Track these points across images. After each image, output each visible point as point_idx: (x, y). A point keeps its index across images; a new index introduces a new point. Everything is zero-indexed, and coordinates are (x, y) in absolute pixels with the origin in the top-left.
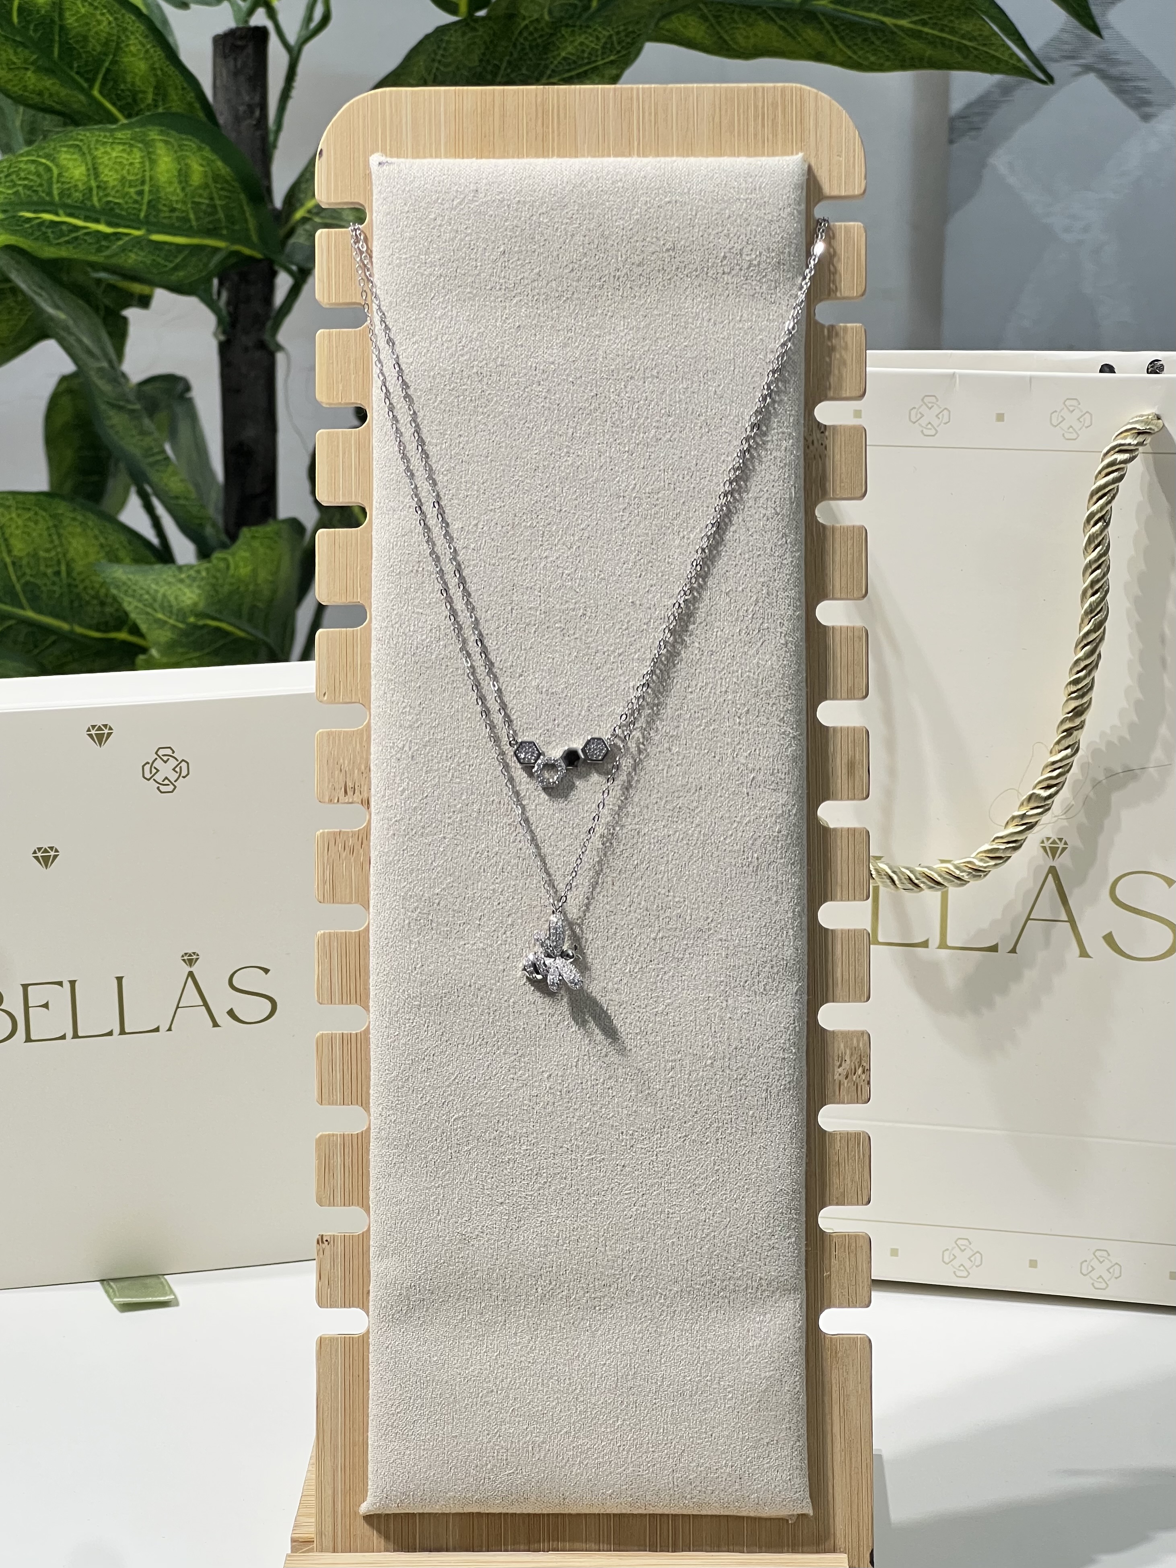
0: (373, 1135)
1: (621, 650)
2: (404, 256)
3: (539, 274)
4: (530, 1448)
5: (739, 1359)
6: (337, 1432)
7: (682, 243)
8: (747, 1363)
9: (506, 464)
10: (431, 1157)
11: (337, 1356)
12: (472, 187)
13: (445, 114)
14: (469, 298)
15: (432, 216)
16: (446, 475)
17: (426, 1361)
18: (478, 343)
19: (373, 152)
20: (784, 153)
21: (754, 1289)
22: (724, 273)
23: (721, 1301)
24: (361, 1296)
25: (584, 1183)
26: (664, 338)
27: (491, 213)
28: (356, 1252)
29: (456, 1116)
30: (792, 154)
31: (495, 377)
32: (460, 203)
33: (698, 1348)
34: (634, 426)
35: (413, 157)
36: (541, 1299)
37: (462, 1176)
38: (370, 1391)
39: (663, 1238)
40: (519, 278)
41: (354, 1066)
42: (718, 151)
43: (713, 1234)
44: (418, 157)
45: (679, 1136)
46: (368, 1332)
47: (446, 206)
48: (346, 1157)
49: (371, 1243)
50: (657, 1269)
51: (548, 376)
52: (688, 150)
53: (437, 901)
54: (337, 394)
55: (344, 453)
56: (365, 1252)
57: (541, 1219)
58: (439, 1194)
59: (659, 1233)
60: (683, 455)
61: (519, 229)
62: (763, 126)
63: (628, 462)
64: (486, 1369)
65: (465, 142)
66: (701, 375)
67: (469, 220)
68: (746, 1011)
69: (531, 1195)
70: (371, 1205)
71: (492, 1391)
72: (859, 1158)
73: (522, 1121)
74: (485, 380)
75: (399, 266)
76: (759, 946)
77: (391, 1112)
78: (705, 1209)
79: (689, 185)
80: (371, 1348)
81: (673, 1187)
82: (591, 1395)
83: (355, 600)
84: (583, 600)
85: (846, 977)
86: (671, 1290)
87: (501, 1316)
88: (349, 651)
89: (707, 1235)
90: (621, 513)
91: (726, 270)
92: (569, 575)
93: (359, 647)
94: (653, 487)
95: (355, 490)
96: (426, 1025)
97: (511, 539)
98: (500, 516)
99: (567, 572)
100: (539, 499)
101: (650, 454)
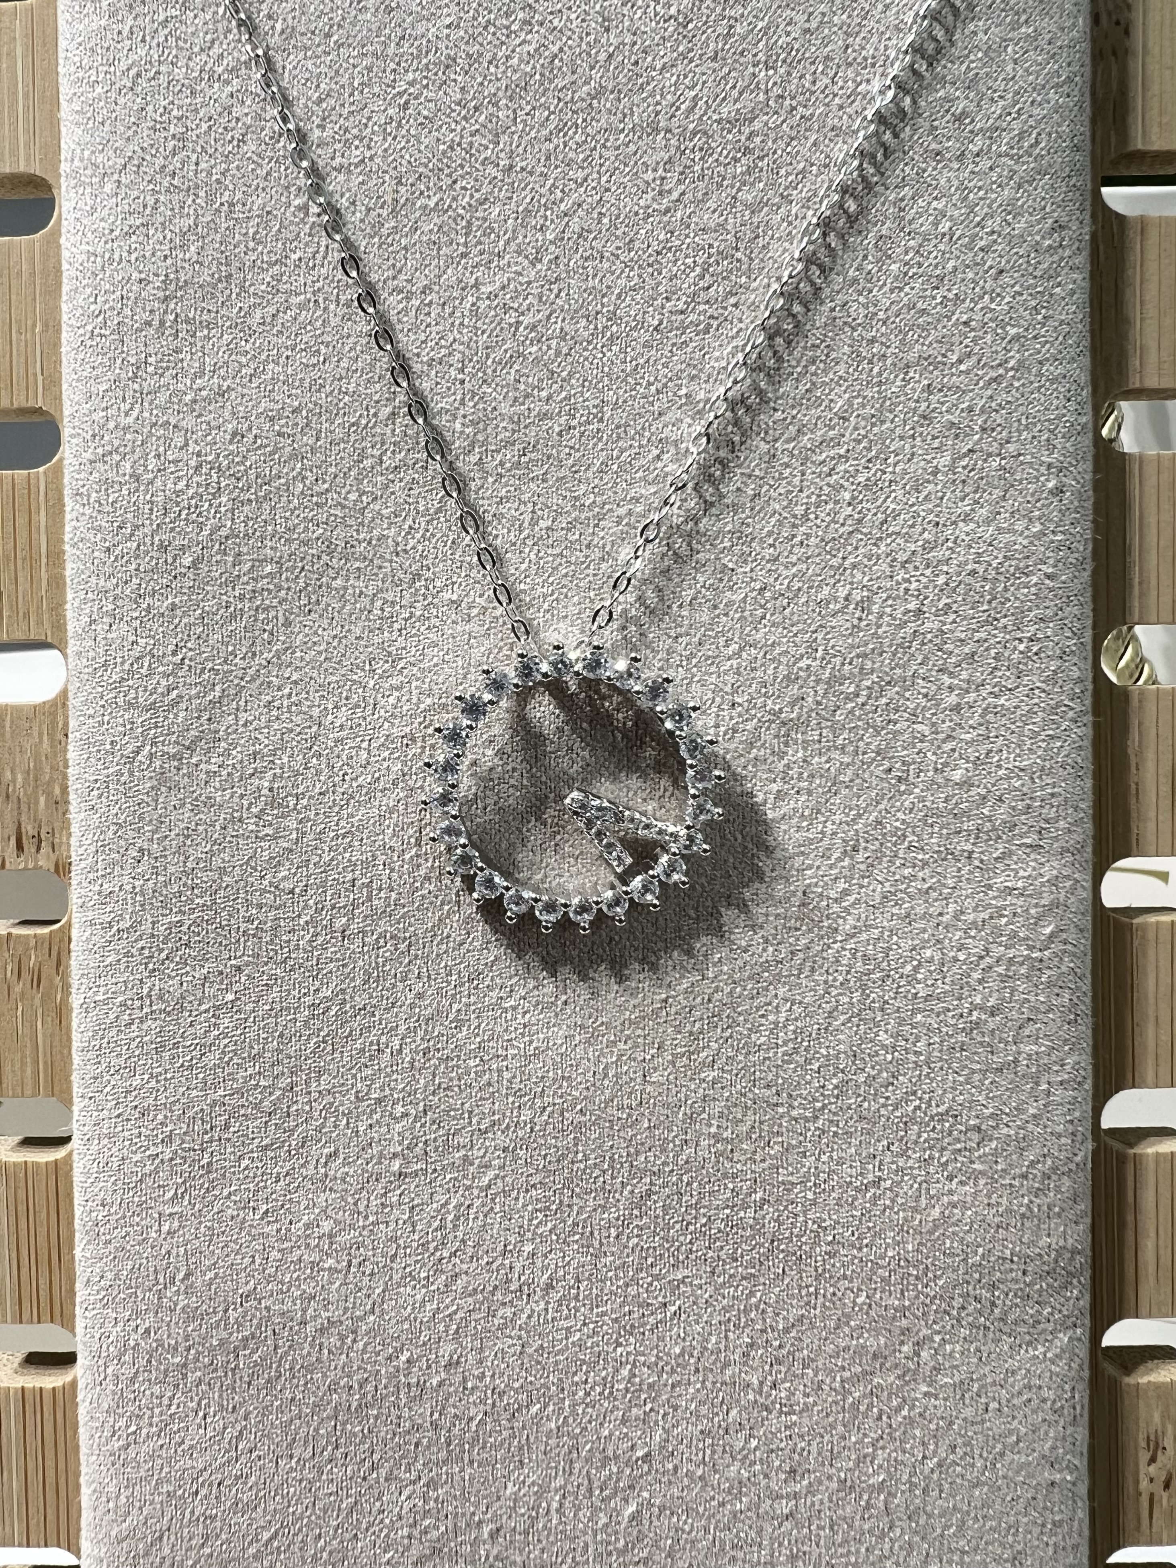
16: (227, 82)
63: (678, 43)
83: (31, 404)
88: (22, 522)
90: (660, 171)
92: (533, 328)
93: (43, 513)
94: (738, 106)
95: (27, 145)
96: (201, 1414)
97: (389, 240)
98: (362, 183)
99: (526, 320)
100: (457, 139)
101: (732, 22)
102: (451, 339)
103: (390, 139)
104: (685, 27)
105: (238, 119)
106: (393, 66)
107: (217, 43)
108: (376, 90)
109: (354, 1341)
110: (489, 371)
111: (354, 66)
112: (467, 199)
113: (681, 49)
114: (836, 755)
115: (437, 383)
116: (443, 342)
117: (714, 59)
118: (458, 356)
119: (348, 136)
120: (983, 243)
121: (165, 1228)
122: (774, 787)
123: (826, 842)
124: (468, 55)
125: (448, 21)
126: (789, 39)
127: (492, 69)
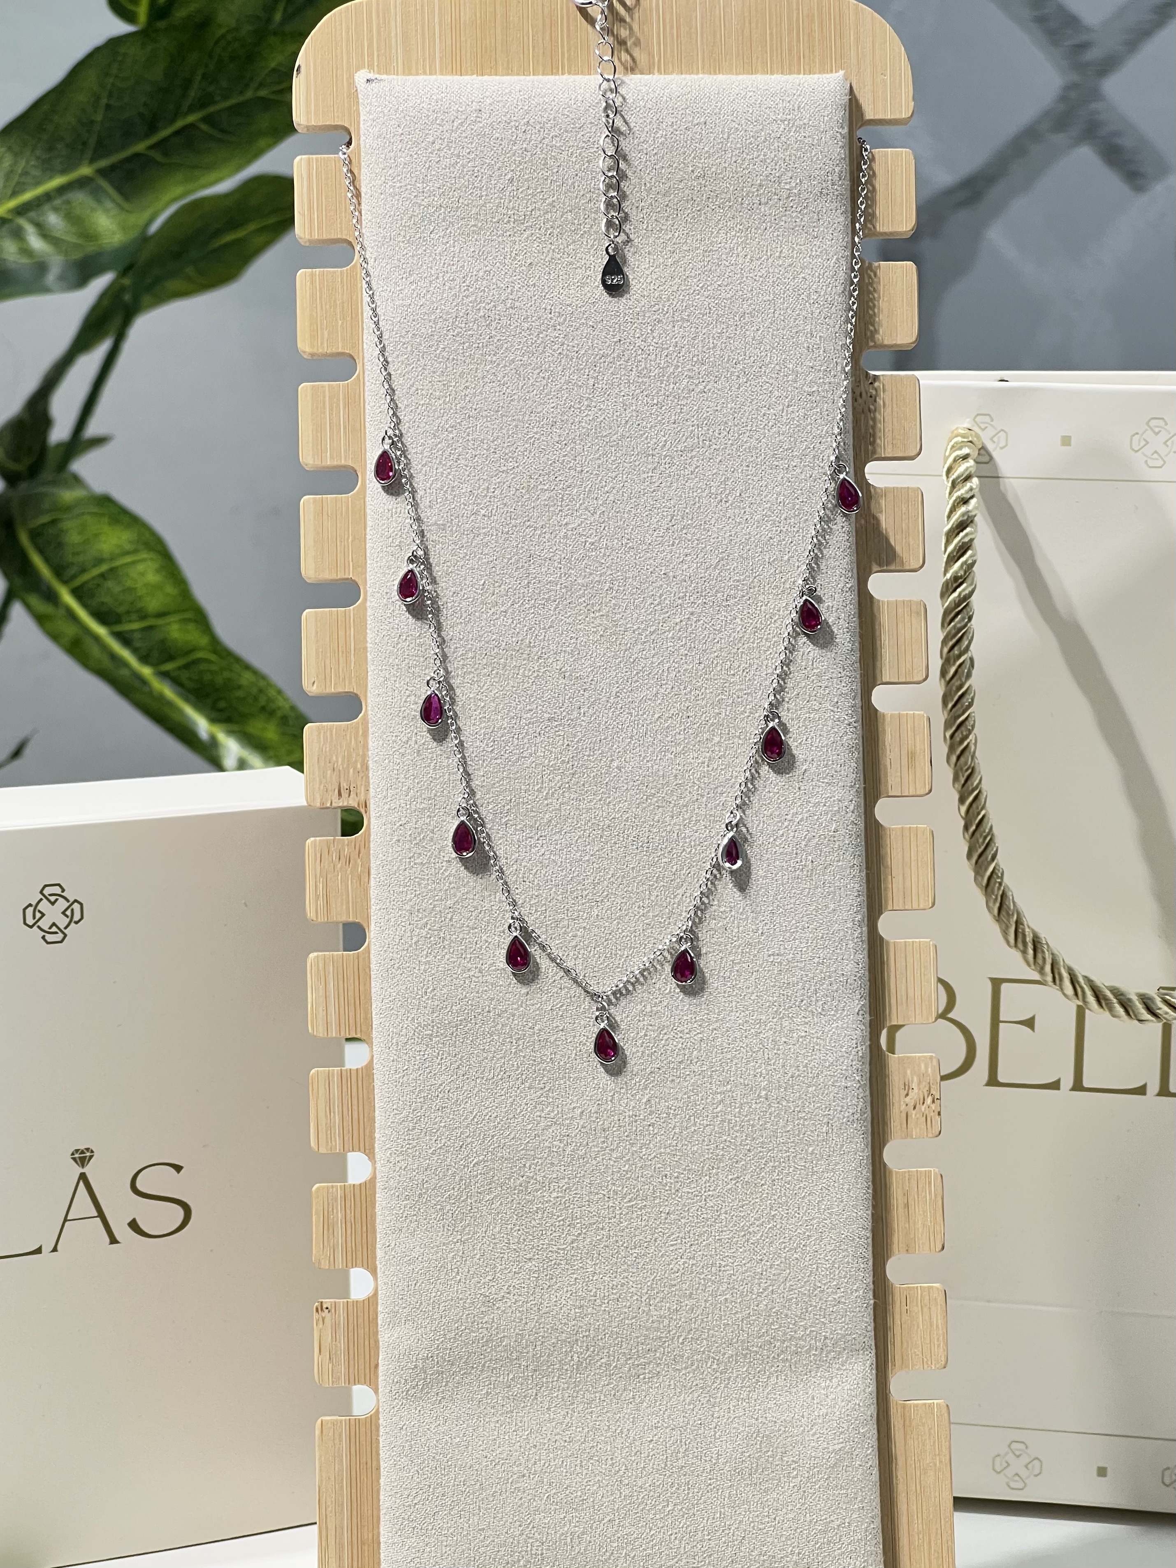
0: (379, 1185)
1: (654, 627)
2: (398, 185)
3: (552, 205)
4: (569, 1540)
5: (803, 1431)
6: (343, 1529)
7: (713, 169)
8: (813, 1435)
9: (519, 420)
10: (448, 1208)
11: (341, 1441)
12: (475, 106)
13: (440, 25)
14: (473, 232)
15: (431, 139)
16: (451, 432)
17: (446, 1444)
18: (484, 282)
19: (358, 69)
20: (822, 71)
21: (819, 1350)
22: (760, 204)
23: (781, 1364)
24: (367, 1371)
25: (624, 1234)
26: (695, 277)
27: (498, 135)
28: (360, 1320)
29: (475, 1160)
30: (831, 71)
31: (504, 321)
32: (461, 124)
33: (757, 1419)
34: (663, 376)
35: (404, 74)
36: (577, 1368)
37: (484, 1230)
38: (382, 1480)
39: (714, 1295)
40: (530, 209)
41: (355, 1107)
42: (749, 68)
43: (771, 1288)
44: (410, 74)
45: (730, 1177)
46: (377, 1412)
47: (447, 127)
48: (348, 1212)
49: (380, 1308)
50: (709, 1330)
51: (565, 320)
52: (715, 66)
53: (449, 916)
54: (322, 343)
55: (331, 410)
56: (373, 1321)
57: (575, 1276)
58: (458, 1251)
59: (711, 1289)
60: (719, 408)
61: (529, 154)
62: (798, 40)
63: (658, 416)
64: (516, 1451)
65: (463, 57)
66: (737, 318)
67: (472, 143)
68: (803, 1034)
69: (564, 1249)
70: (379, 1266)
71: (524, 1476)
72: (930, 1199)
73: (552, 1164)
74: (494, 324)
75: (394, 195)
76: (816, 960)
77: (401, 1158)
78: (761, 1260)
79: (719, 104)
80: (382, 1430)
81: (725, 1236)
82: (636, 1477)
83: (346, 576)
84: (609, 572)
85: (911, 994)
86: (725, 1354)
87: (531, 1389)
88: (342, 633)
89: (764, 1290)
90: (651, 474)
91: (762, 200)
92: (593, 544)
93: (352, 629)
94: (685, 444)
95: (345, 452)
96: (439, 1058)
97: (526, 504)
98: (514, 478)
99: (590, 540)
100: (557, 459)
101: (682, 406)
102: (555, 549)
103: (526, 458)
104: (661, 408)
105: (455, 449)
106: (527, 425)
107: (446, 414)
108: (520, 436)
109: (513, 1020)
110: (573, 563)
111: (510, 425)
112: (561, 486)
113: (659, 419)
114: (736, 740)
115: (549, 569)
116: (551, 550)
117: (674, 423)
118: (558, 556)
119: (507, 456)
120: (797, 506)
121: (422, 968)
122: (708, 755)
123: (733, 780)
124: (563, 421)
125: (553, 405)
126: (708, 414)
127: (573, 427)
